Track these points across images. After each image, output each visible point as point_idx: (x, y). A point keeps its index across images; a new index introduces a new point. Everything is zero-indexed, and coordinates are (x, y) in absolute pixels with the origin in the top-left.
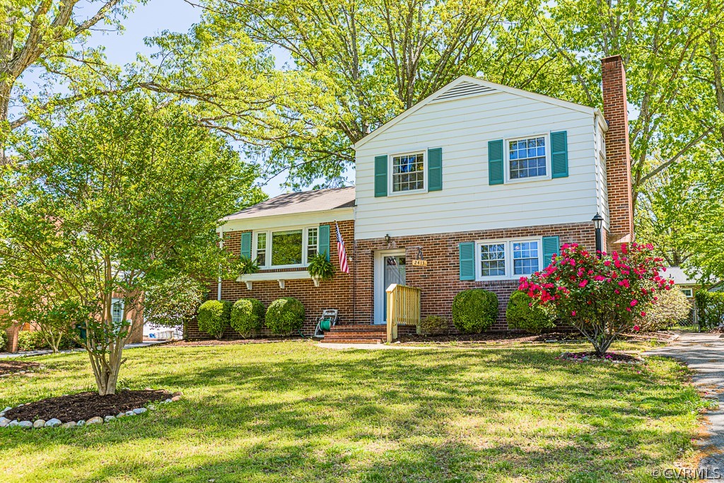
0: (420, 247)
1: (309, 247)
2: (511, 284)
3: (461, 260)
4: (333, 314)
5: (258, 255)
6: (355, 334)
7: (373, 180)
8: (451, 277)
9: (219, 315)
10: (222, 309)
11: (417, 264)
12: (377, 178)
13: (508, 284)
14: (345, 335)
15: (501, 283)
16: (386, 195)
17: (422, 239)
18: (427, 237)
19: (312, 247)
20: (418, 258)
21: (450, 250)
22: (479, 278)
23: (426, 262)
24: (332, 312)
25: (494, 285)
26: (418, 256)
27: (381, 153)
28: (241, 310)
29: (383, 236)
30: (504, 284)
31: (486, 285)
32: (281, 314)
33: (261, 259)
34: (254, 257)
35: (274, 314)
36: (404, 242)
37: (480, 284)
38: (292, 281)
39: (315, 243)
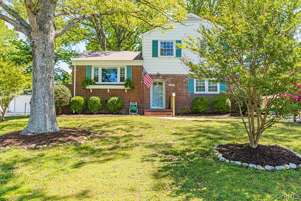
0: (172, 79)
1: (121, 75)
2: (208, 95)
3: (188, 85)
4: (135, 104)
5: (94, 77)
6: (159, 113)
7: (151, 50)
8: (185, 91)
9: (83, 103)
10: (84, 101)
11: (171, 86)
12: (153, 49)
13: (207, 95)
14: (154, 113)
15: (204, 94)
16: (158, 57)
17: (173, 76)
18: (175, 75)
19: (122, 75)
20: (171, 83)
21: (185, 81)
22: (195, 92)
23: (174, 85)
24: (135, 103)
25: (201, 95)
26: (171, 82)
27: (155, 39)
28: (95, 101)
29: (156, 73)
30: (205, 95)
31: (198, 95)
32: (117, 103)
33: (96, 79)
34: (93, 78)
35: (113, 104)
36: (165, 77)
37: (196, 95)
38: (113, 89)
39: (124, 73)
